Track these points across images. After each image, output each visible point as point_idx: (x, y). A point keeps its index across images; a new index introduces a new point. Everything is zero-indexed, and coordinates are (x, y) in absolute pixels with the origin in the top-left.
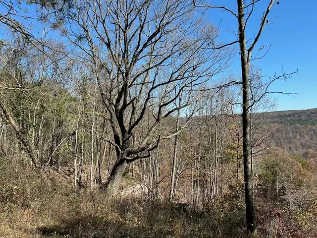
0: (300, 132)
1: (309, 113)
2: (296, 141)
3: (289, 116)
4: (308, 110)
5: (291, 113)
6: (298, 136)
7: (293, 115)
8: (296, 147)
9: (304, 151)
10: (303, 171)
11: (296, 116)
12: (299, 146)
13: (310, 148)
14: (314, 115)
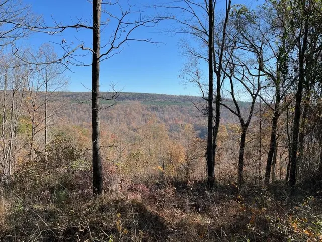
0: (77, 109)
1: (83, 95)
2: (74, 115)
3: (69, 96)
4: (83, 93)
5: (70, 94)
6: (76, 112)
7: (73, 96)
8: (74, 120)
9: (80, 123)
10: (83, 137)
11: (74, 96)
12: (76, 120)
13: (84, 120)
14: (87, 97)
